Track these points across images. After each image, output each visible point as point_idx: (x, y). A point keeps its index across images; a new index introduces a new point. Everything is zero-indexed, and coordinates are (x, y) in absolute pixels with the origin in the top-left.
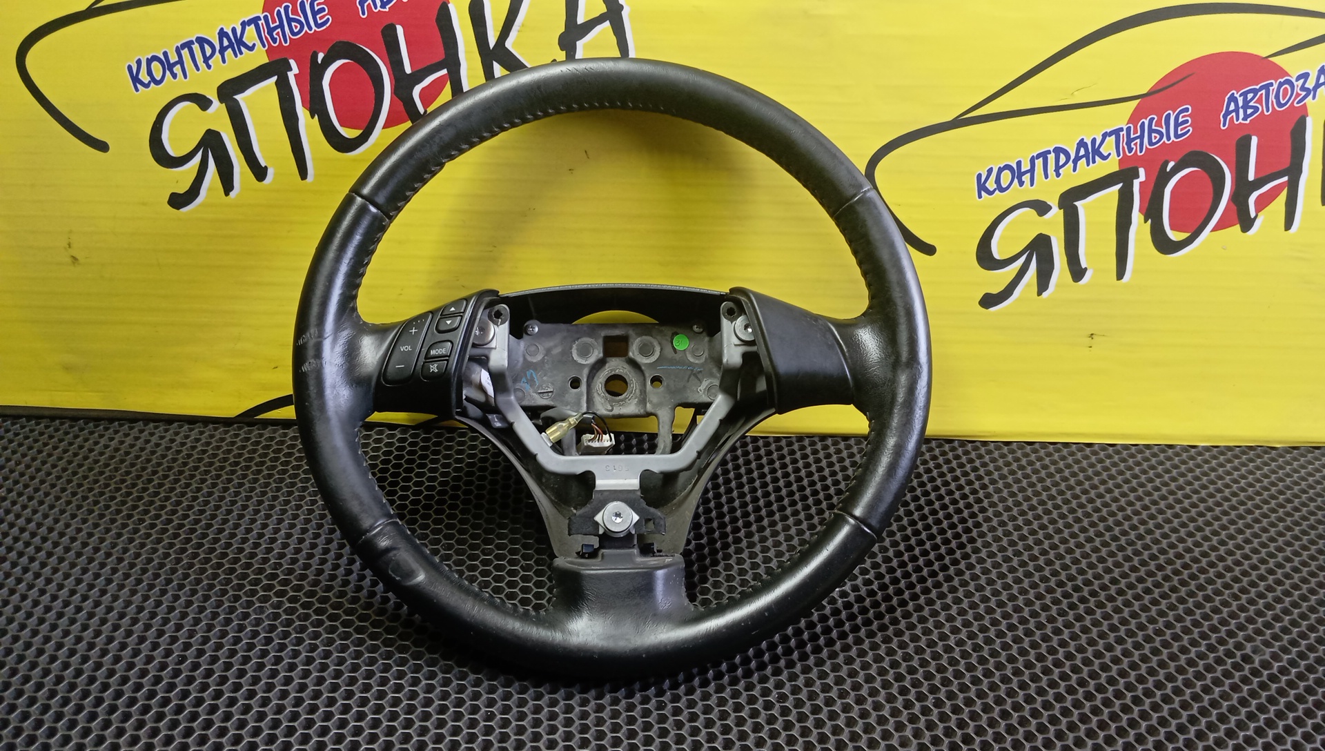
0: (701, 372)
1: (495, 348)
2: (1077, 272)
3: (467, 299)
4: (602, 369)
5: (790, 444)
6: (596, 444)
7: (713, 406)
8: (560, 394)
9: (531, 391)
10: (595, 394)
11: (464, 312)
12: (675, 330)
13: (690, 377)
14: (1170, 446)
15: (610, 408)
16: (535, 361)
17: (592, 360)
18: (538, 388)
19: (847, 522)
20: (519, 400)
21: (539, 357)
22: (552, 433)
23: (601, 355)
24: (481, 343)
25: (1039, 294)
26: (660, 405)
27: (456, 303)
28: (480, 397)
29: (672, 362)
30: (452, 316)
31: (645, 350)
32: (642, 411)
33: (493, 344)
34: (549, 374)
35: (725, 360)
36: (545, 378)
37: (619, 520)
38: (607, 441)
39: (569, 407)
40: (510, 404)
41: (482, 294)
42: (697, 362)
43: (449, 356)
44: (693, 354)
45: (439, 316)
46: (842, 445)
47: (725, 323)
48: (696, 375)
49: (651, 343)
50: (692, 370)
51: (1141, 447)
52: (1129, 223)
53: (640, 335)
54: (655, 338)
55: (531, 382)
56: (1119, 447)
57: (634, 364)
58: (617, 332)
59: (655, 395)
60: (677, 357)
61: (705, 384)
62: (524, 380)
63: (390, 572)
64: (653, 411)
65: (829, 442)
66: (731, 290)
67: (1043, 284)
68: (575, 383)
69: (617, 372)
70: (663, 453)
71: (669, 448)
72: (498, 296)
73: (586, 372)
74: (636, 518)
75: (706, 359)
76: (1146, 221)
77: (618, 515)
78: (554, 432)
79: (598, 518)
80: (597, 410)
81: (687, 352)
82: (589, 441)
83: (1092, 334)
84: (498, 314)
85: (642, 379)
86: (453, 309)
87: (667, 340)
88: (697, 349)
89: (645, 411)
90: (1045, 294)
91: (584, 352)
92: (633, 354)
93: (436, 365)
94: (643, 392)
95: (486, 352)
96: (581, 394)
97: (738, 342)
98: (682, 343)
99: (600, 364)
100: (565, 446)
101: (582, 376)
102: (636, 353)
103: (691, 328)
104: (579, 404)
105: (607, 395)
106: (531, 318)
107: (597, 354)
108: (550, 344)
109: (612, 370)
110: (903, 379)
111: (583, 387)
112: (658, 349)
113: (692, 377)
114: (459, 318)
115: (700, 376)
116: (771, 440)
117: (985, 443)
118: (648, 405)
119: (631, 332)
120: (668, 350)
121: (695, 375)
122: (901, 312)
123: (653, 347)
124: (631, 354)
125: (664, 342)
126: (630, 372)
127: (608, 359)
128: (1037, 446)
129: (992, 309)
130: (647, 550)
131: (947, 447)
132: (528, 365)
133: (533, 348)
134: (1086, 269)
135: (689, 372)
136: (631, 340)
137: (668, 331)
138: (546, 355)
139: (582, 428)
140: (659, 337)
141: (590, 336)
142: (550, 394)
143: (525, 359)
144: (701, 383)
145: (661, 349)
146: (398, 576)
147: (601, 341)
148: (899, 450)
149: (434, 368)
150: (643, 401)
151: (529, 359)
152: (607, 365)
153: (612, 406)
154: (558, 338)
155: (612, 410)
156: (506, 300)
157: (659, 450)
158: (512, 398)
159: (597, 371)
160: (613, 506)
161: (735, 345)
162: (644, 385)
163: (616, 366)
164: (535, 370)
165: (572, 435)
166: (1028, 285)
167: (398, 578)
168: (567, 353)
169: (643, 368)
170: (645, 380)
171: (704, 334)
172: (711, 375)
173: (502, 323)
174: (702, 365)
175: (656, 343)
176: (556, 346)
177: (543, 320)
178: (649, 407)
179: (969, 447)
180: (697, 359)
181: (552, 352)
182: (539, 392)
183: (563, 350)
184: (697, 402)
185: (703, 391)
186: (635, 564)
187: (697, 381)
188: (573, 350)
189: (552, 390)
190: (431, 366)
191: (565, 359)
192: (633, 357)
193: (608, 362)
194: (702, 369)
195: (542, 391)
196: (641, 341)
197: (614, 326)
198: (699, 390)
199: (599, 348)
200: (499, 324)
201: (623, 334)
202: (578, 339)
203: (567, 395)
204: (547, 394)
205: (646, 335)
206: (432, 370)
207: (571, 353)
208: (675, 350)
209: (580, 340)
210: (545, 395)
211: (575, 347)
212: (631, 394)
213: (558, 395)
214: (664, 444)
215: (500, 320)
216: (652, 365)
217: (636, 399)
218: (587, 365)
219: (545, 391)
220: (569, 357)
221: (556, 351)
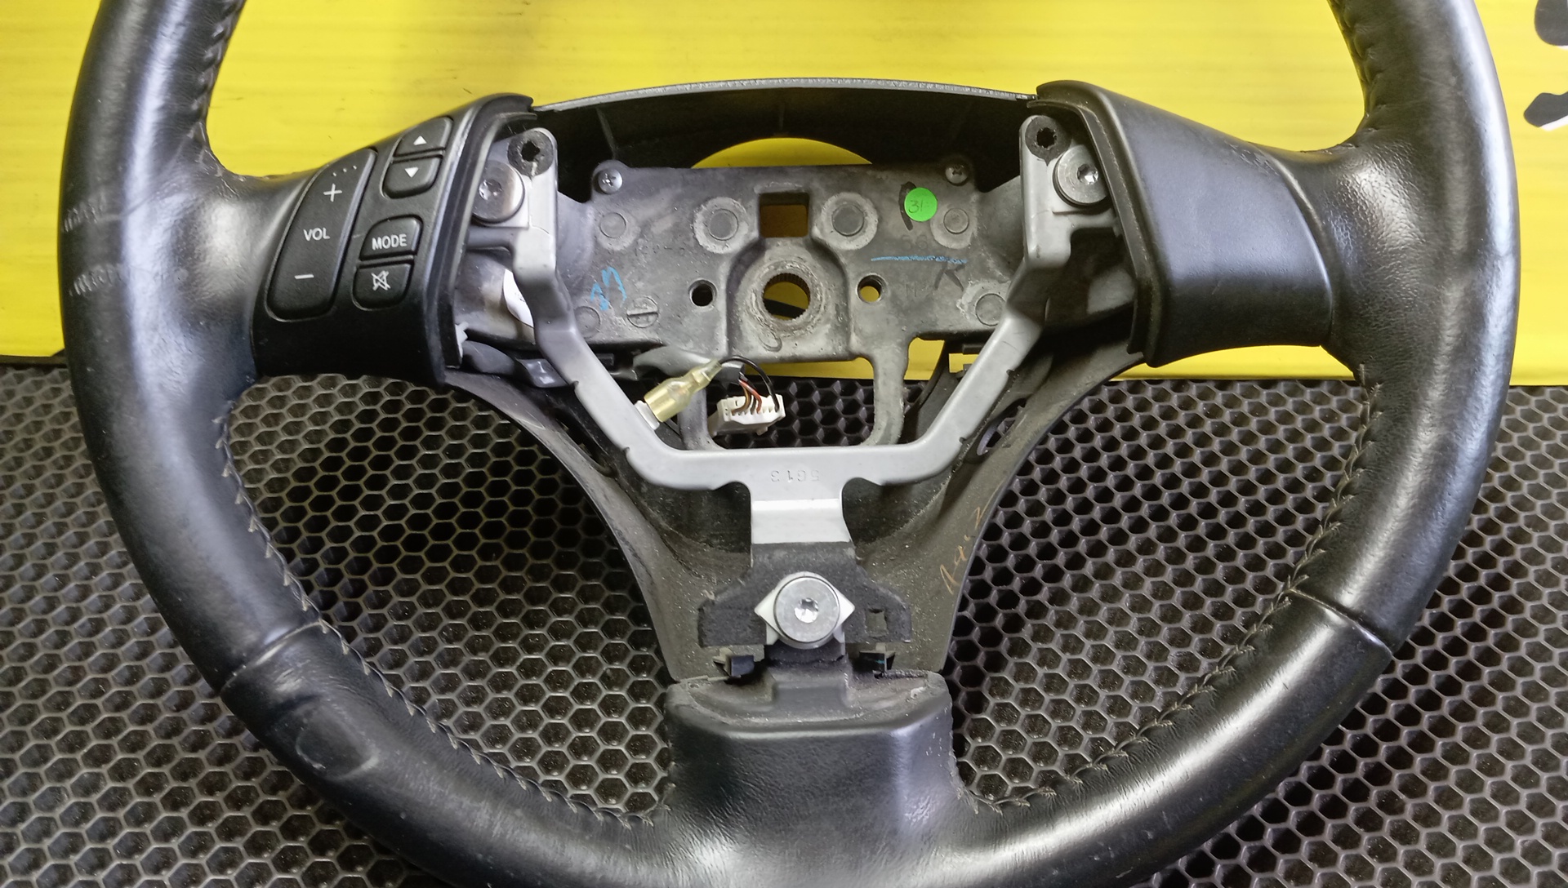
0: (961, 267)
1: (527, 229)
3: (454, 118)
4: (758, 264)
6: (747, 419)
7: (993, 343)
8: (676, 317)
9: (612, 311)
10: (744, 317)
11: (447, 148)
12: (908, 177)
13: (939, 279)
15: (774, 344)
16: (618, 248)
17: (736, 245)
18: (627, 305)
19: (1322, 618)
20: (585, 331)
21: (626, 241)
22: (658, 403)
23: (755, 234)
24: (495, 217)
26: (879, 337)
27: (429, 127)
28: (506, 330)
29: (902, 247)
30: (418, 156)
31: (847, 223)
32: (840, 350)
33: (521, 220)
34: (648, 276)
35: (1032, 248)
36: (640, 285)
37: (808, 616)
38: (769, 411)
39: (691, 345)
40: (568, 342)
41: (488, 106)
42: (954, 245)
43: (415, 253)
44: (946, 225)
45: (391, 158)
47: (1031, 161)
48: (953, 273)
49: (858, 207)
50: (945, 264)
53: (838, 190)
54: (866, 196)
55: (611, 292)
57: (822, 251)
58: (787, 185)
59: (868, 312)
60: (912, 235)
61: (972, 291)
62: (596, 288)
63: (299, 753)
64: (864, 350)
66: (1043, 90)
68: (703, 295)
69: (788, 268)
70: (884, 442)
71: (896, 431)
72: (530, 110)
73: (724, 270)
74: (846, 608)
75: (973, 239)
77: (808, 604)
78: (663, 400)
79: (764, 609)
80: (748, 349)
81: (934, 227)
82: (734, 412)
84: (531, 152)
85: (839, 282)
86: (420, 141)
87: (891, 200)
88: (955, 219)
89: (847, 349)
91: (721, 228)
92: (822, 230)
93: (385, 274)
94: (843, 309)
95: (506, 236)
96: (715, 318)
97: (1062, 206)
98: (922, 206)
99: (755, 250)
100: (686, 427)
101: (716, 278)
102: (829, 228)
103: (942, 172)
104: (712, 340)
105: (768, 316)
106: (607, 156)
107: (746, 231)
108: (647, 210)
109: (777, 266)
111: (720, 302)
112: (872, 219)
113: (945, 278)
114: (435, 162)
115: (960, 275)
118: (854, 338)
119: (816, 185)
120: (895, 222)
121: (951, 274)
123: (863, 214)
124: (816, 232)
125: (885, 204)
126: (814, 268)
127: (768, 241)
130: (866, 665)
132: (604, 257)
133: (613, 222)
135: (938, 268)
136: (816, 201)
137: (892, 180)
138: (641, 235)
139: (717, 390)
140: (874, 195)
141: (732, 195)
142: (651, 318)
143: (597, 244)
144: (963, 289)
145: (880, 220)
146: (318, 761)
147: (753, 204)
149: (381, 280)
150: (843, 328)
151: (606, 244)
152: (767, 255)
153: (779, 340)
154: (664, 199)
155: (778, 349)
156: (547, 118)
157: (877, 434)
158: (573, 330)
159: (747, 267)
160: (796, 583)
161: (1057, 214)
162: (845, 295)
163: (786, 255)
164: (619, 266)
165: (699, 403)
167: (317, 766)
168: (682, 231)
169: (843, 260)
170: (845, 284)
171: (970, 186)
172: (985, 273)
173: (541, 170)
174: (966, 252)
175: (868, 207)
176: (660, 216)
177: (633, 160)
178: (855, 343)
180: (955, 240)
181: (653, 229)
182: (629, 313)
183: (676, 225)
184: (951, 329)
185: (966, 307)
186: (846, 710)
187: (954, 286)
188: (696, 225)
189: (655, 310)
190: (375, 277)
191: (681, 242)
192: (820, 237)
193: (769, 248)
194: (965, 262)
195: (636, 312)
196: (837, 203)
197: (779, 170)
198: (962, 306)
199: (749, 219)
200: (533, 173)
201: (799, 189)
202: (705, 201)
203: (686, 320)
204: (644, 318)
205: (849, 190)
206: (376, 286)
207: (693, 231)
208: (908, 222)
209: (710, 203)
210: (642, 321)
211: (699, 217)
212: (818, 316)
213: (670, 318)
214: (888, 413)
215: (535, 164)
216: (860, 254)
217: (829, 326)
218: (727, 255)
219: (641, 312)
220: (688, 239)
221: (663, 226)
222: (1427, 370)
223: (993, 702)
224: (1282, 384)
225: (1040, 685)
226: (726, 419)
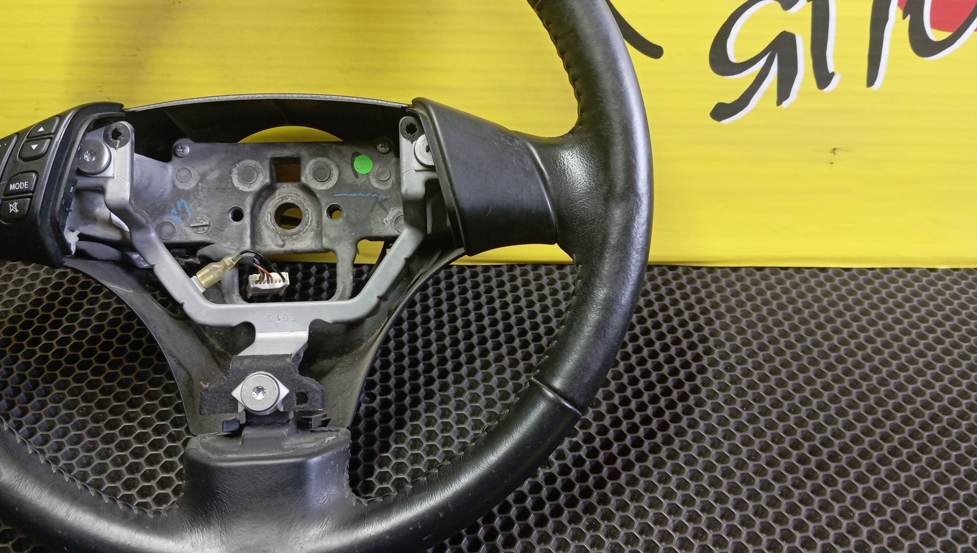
0: (387, 199)
1: (113, 178)
2: (823, 78)
3: (61, 117)
4: (272, 197)
5: (499, 274)
6: (264, 286)
7: (398, 242)
8: (220, 226)
9: (183, 224)
10: (263, 227)
11: (55, 133)
12: (355, 149)
13: (374, 206)
14: (909, 270)
15: (281, 243)
16: (187, 188)
17: (256, 187)
18: (191, 221)
19: (544, 396)
20: (160, 237)
21: (191, 185)
22: (203, 277)
23: (268, 180)
24: (92, 171)
25: (779, 103)
26: (339, 239)
27: (47, 123)
28: (115, 235)
29: (353, 188)
30: (39, 138)
31: (321, 175)
32: (318, 247)
33: (109, 172)
34: (204, 204)
35: (404, 189)
36: (199, 209)
37: (260, 396)
38: (278, 281)
39: (229, 243)
40: (149, 242)
41: (82, 111)
42: (382, 188)
43: (33, 192)
44: (377, 177)
45: (25, 139)
46: (556, 275)
47: (404, 143)
48: (381, 203)
49: (328, 166)
50: (377, 198)
51: (878, 271)
52: (885, 19)
53: (314, 156)
54: (332, 160)
55: (183, 213)
56: (854, 272)
57: (307, 189)
58: (286, 153)
59: (333, 227)
60: (359, 182)
61: (391, 213)
62: (174, 211)
64: (330, 247)
65: (542, 271)
66: (414, 102)
67: (783, 92)
68: (238, 215)
69: (289, 200)
70: (341, 298)
71: (348, 292)
72: (123, 111)
73: (249, 201)
74: (284, 391)
75: (392, 184)
76: (904, 17)
77: (259, 389)
78: (207, 276)
79: (236, 393)
80: (265, 246)
81: (371, 177)
82: (256, 282)
83: (835, 149)
84: (116, 134)
85: (318, 208)
86: (42, 129)
87: (346, 162)
88: (383, 173)
89: (322, 246)
90: (785, 104)
91: (247, 177)
92: (306, 178)
93: (16, 204)
94: (319, 223)
95: (101, 182)
96: (244, 229)
97: (419, 167)
98: (364, 165)
99: (268, 191)
100: (225, 291)
101: (244, 206)
102: (310, 177)
103: (375, 147)
104: (241, 240)
105: (277, 227)
107: (262, 179)
108: (204, 167)
109: (283, 198)
110: (617, 214)
111: (247, 219)
112: (335, 173)
113: (377, 206)
114: (48, 141)
115: (386, 204)
116: (479, 270)
117: (711, 270)
118: (325, 240)
119: (303, 153)
120: (348, 173)
121: (380, 203)
122: (617, 129)
123: (330, 170)
124: (303, 179)
125: (343, 164)
126: (305, 200)
127: (278, 185)
128: (767, 272)
129: (725, 122)
130: (303, 425)
131: (670, 275)
132: (178, 193)
133: (184, 173)
134: (833, 74)
135: (373, 201)
136: (303, 162)
137: (347, 150)
138: (201, 181)
139: (244, 269)
140: (337, 159)
141: (254, 158)
142: (206, 228)
143: (174, 186)
144: (387, 213)
145: (340, 173)
147: (267, 163)
148: (610, 304)
149: (14, 207)
150: (319, 234)
151: (181, 186)
152: (278, 192)
153: (283, 241)
154: (215, 160)
155: (283, 246)
156: (132, 116)
157: (337, 294)
158: (153, 235)
159: (266, 199)
160: (255, 379)
161: (417, 171)
162: (320, 215)
163: (287, 193)
164: (187, 198)
165: (233, 277)
166: (767, 93)
168: (225, 179)
169: (318, 195)
170: (321, 209)
171: (391, 154)
172: (400, 203)
173: (121, 146)
174: (388, 192)
175: (333, 166)
176: (212, 170)
177: (198, 139)
178: (326, 243)
179: (694, 274)
180: (383, 184)
181: (207, 178)
182: (192, 225)
183: (221, 175)
184: (380, 235)
185: (389, 222)
186: (282, 449)
187: (382, 211)
188: (233, 175)
189: (208, 223)
190: (11, 205)
191: (224, 186)
192: (305, 182)
193: (278, 188)
194: (388, 197)
195: (196, 225)
196: (315, 163)
197: (283, 145)
198: (386, 221)
199: (264, 172)
200: (117, 146)
201: (294, 155)
202: (239, 161)
203: (226, 229)
204: (201, 228)
205: (322, 156)
206: (11, 210)
207: (231, 178)
208: (356, 174)
209: (241, 163)
210: (200, 230)
211: (235, 171)
212: (307, 227)
213: (217, 228)
214: (344, 282)
215: (118, 142)
216: (327, 191)
217: (313, 233)
218: (251, 192)
219: (199, 224)
220: (228, 183)
221: (213, 176)
222: (601, 257)
223: (394, 446)
224: (568, 267)
225: (423, 437)
226: (252, 286)
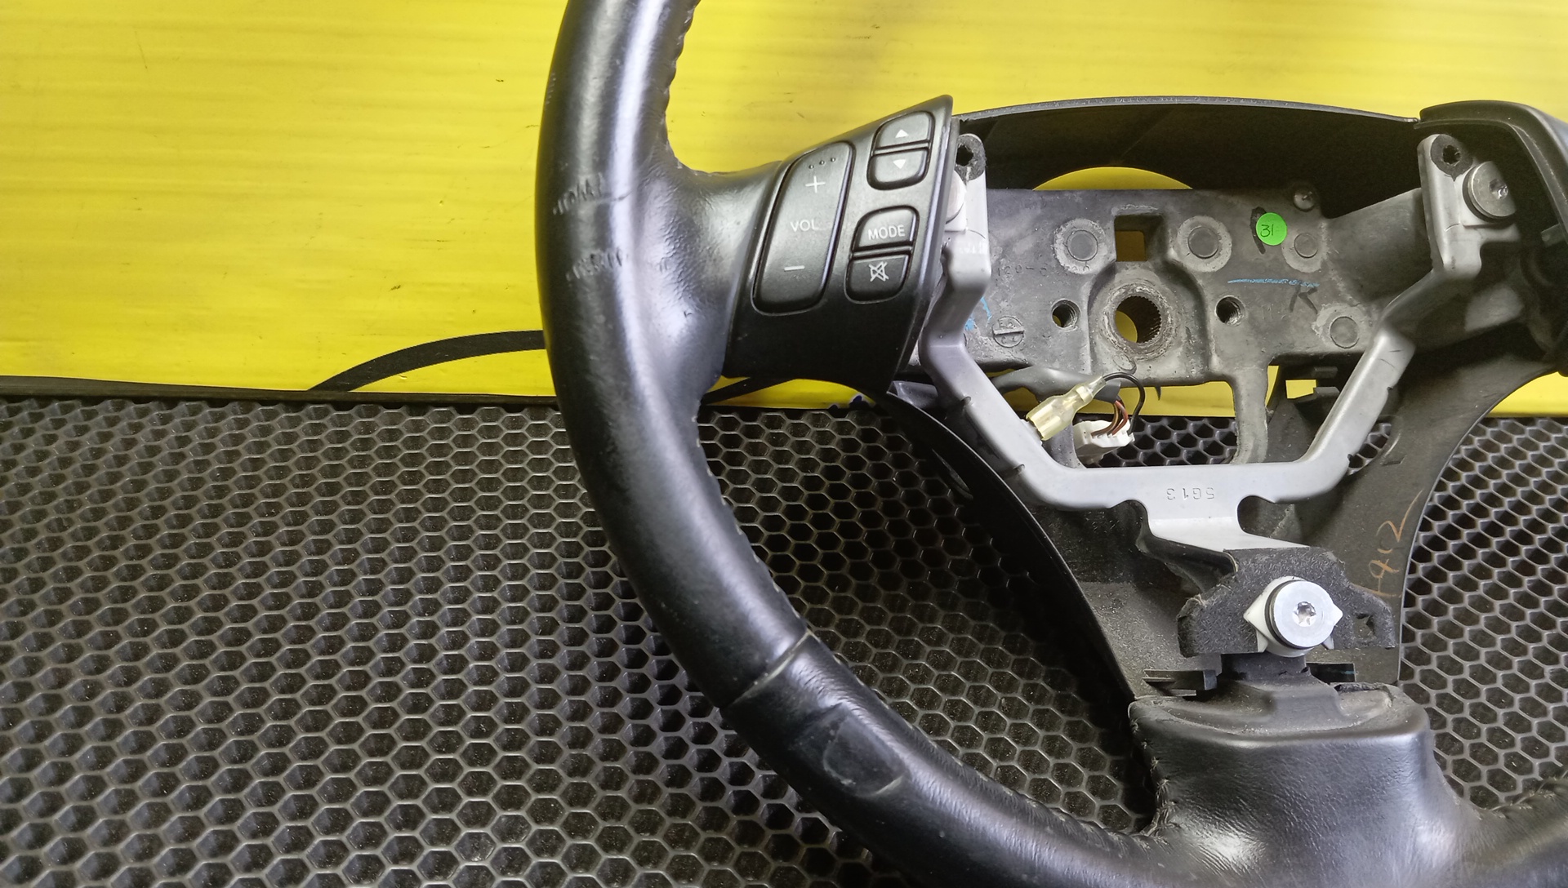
0: (1314, 290)
1: (964, 232)
3: (931, 113)
4: (1109, 286)
6: (1105, 442)
7: (1371, 360)
8: (1042, 337)
9: (978, 331)
10: (1103, 339)
11: (930, 140)
12: (1256, 203)
13: (1293, 302)
15: (1130, 366)
17: (1096, 266)
18: (992, 325)
20: (973, 352)
22: (1042, 420)
23: (1112, 256)
26: (1240, 359)
29: (1257, 270)
30: (902, 149)
31: (1203, 245)
32: (1195, 373)
33: (959, 224)
34: (1012, 295)
35: (1446, 259)
36: (1004, 304)
37: (1308, 621)
38: (1124, 435)
39: (1057, 365)
40: (957, 359)
42: (1305, 269)
43: (912, 244)
44: (1296, 251)
45: (869, 151)
47: (1437, 176)
48: (1306, 297)
49: (1213, 231)
50: (1298, 288)
53: (1192, 213)
54: (1219, 220)
57: (1177, 275)
58: (1143, 208)
59: (1230, 338)
60: (1265, 259)
61: (1326, 314)
63: (827, 768)
64: (1226, 372)
66: (1426, 113)
68: (1063, 314)
69: (1139, 292)
70: (1253, 460)
71: (1262, 451)
73: (1085, 290)
75: (1324, 264)
77: (1304, 609)
78: (1050, 417)
79: (1255, 615)
80: (1103, 371)
81: (1285, 251)
82: (1095, 434)
85: (1189, 305)
87: (1243, 225)
88: (1305, 244)
89: (1204, 370)
91: (1082, 251)
92: (1179, 252)
93: (884, 265)
94: (1198, 331)
96: (1080, 339)
97: (1473, 220)
98: (1274, 230)
101: (1078, 298)
102: (1185, 250)
103: (1290, 198)
104: (1079, 357)
105: (1121, 339)
107: (1105, 252)
108: (1008, 230)
109: (1127, 288)
111: (1084, 322)
112: (1226, 243)
113: (1300, 301)
114: (921, 153)
115: (1313, 298)
118: (1214, 360)
119: (1171, 208)
120: (1249, 245)
121: (1304, 296)
123: (1217, 236)
124: (1172, 253)
125: (1238, 229)
126: (1164, 293)
127: (1122, 264)
135: (1291, 292)
136: (1173, 224)
137: (1243, 204)
138: (1003, 256)
140: (1227, 219)
141: (1091, 217)
142: (1017, 338)
144: (1317, 312)
145: (1234, 244)
146: (846, 777)
147: (1111, 225)
149: (878, 270)
150: (1201, 351)
152: (1118, 278)
153: (1133, 362)
154: (1026, 218)
157: (1242, 454)
158: (962, 349)
159: (1103, 288)
160: (1291, 590)
161: (1468, 227)
162: (1204, 319)
163: (1137, 277)
167: (846, 782)
168: (1044, 251)
169: (1200, 282)
170: (1202, 308)
171: (1317, 212)
172: (1336, 297)
173: (974, 176)
174: (1316, 276)
175: (1221, 230)
176: (1021, 237)
178: (1216, 364)
180: (1306, 263)
181: (1014, 249)
182: (996, 332)
183: (1037, 245)
184: (1308, 351)
185: (1321, 329)
187: (1310, 309)
188: (1056, 246)
189: (1022, 329)
190: (872, 268)
191: (1042, 262)
192: (1177, 259)
193: (1120, 272)
194: (1317, 285)
195: (1003, 331)
196: (1192, 226)
197: (1135, 193)
198: (1317, 328)
199: (1108, 241)
200: (967, 177)
201: (1155, 212)
202: (1065, 222)
203: (1051, 340)
204: (1010, 338)
205: (1202, 214)
206: (873, 277)
207: (1054, 251)
208: (1261, 246)
209: (1069, 225)
210: (1008, 338)
211: (1060, 238)
212: (1170, 339)
213: (1036, 338)
214: (1255, 435)
215: (969, 169)
216: (1216, 275)
217: (1181, 349)
218: (1088, 275)
219: (1009, 331)
220: (1050, 260)
221: (1024, 246)
226: (1086, 442)
